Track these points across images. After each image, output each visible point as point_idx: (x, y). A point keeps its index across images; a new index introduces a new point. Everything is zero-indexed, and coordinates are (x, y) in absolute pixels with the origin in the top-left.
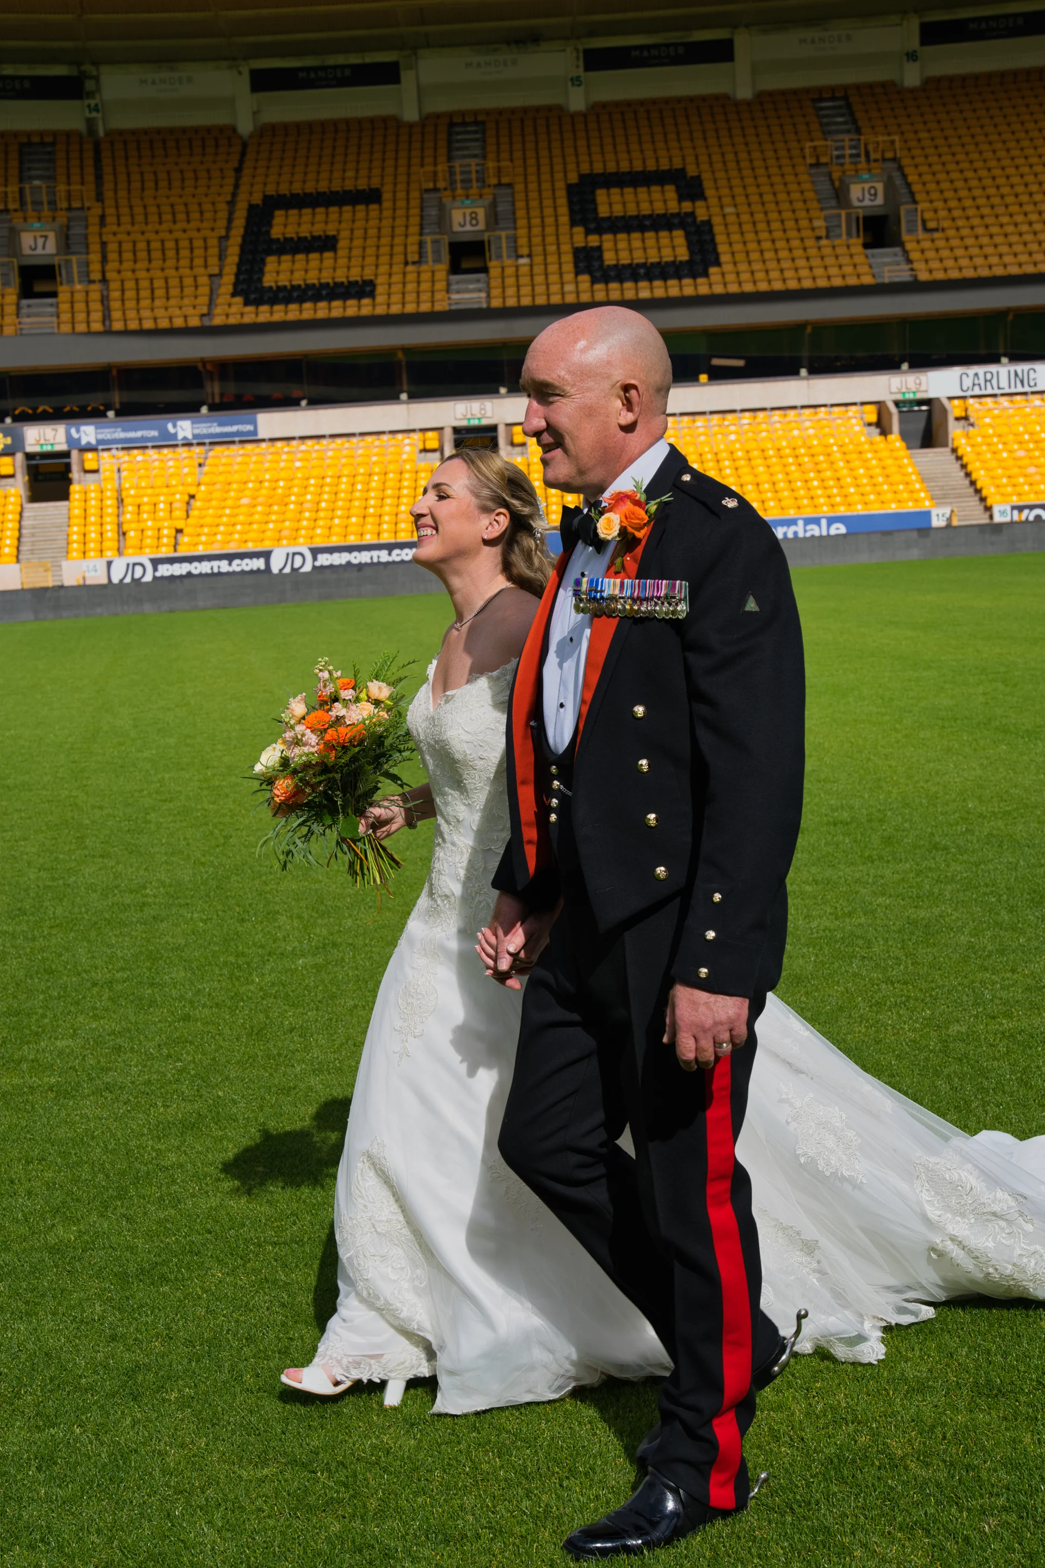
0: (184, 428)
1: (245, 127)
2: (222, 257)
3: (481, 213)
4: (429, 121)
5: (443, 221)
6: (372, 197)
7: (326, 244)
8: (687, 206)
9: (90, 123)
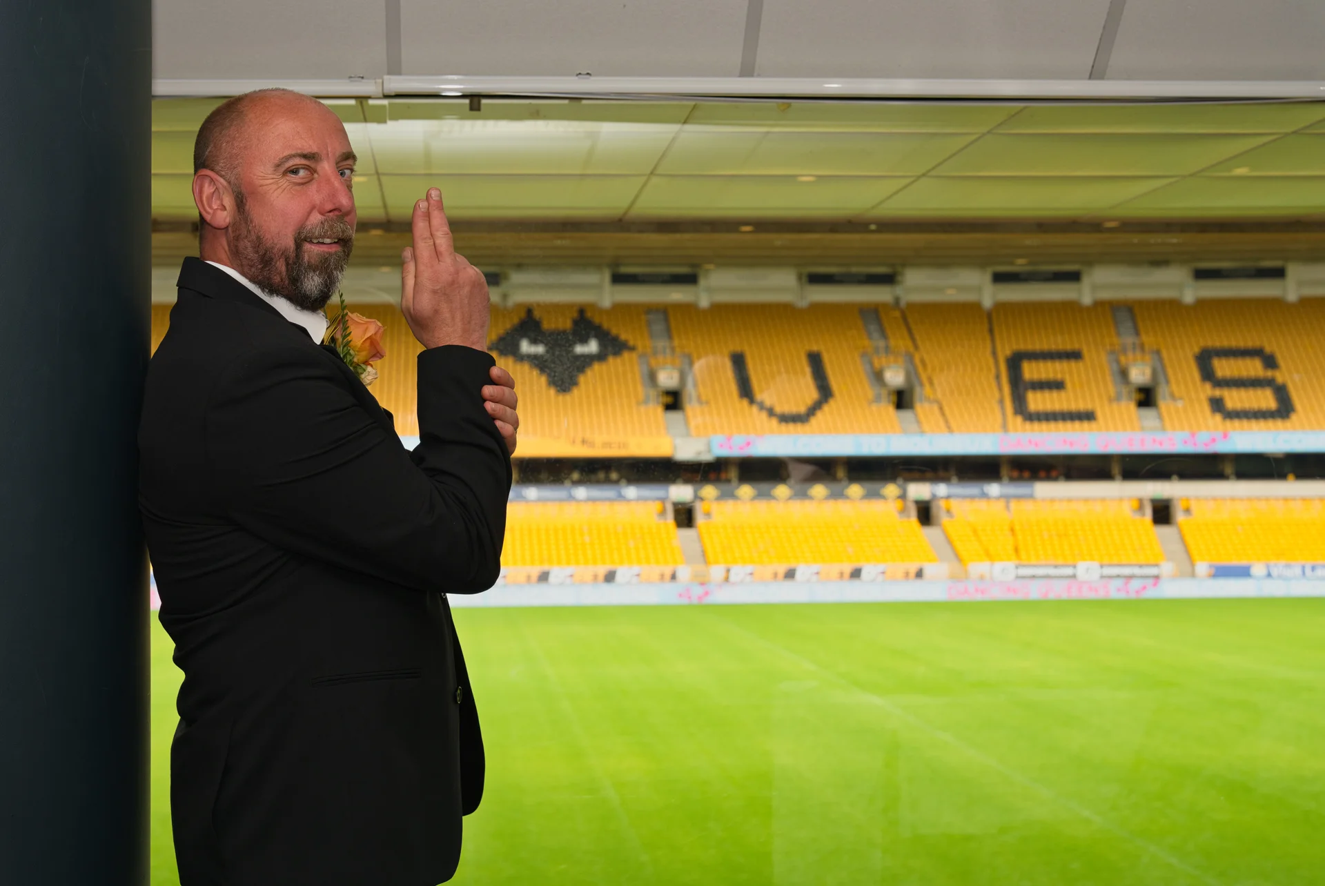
0: (994, 489)
1: (987, 302)
2: (1000, 389)
3: (1148, 372)
4: (1098, 305)
5: (1124, 374)
6: (1075, 355)
7: (1057, 385)
8: (1269, 373)
9: (897, 300)
